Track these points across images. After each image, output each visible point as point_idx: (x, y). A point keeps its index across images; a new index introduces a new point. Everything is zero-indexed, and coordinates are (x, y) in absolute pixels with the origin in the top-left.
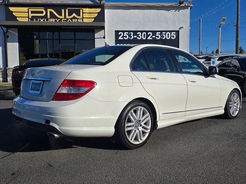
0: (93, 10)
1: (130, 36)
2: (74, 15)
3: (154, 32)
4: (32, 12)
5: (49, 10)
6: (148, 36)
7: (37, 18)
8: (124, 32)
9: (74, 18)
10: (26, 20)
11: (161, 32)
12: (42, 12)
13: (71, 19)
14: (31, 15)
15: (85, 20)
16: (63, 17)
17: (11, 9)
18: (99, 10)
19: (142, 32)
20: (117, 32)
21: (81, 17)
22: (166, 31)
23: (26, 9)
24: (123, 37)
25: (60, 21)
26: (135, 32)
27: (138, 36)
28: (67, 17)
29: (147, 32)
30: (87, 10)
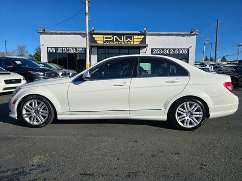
0: (140, 37)
1: (160, 51)
2: (129, 39)
3: (174, 50)
4: (105, 38)
5: (115, 37)
6: (170, 52)
7: (108, 41)
8: (156, 49)
9: (129, 41)
10: (102, 43)
11: (178, 49)
12: (111, 38)
13: (127, 42)
14: (105, 40)
15: (135, 43)
16: (122, 41)
17: (94, 36)
18: (143, 37)
19: (167, 49)
20: (152, 49)
21: (133, 41)
22: (181, 49)
23: (102, 36)
24: (156, 52)
25: (121, 43)
26: (163, 50)
27: (164, 51)
28: (125, 41)
29: (170, 49)
30: (136, 37)
